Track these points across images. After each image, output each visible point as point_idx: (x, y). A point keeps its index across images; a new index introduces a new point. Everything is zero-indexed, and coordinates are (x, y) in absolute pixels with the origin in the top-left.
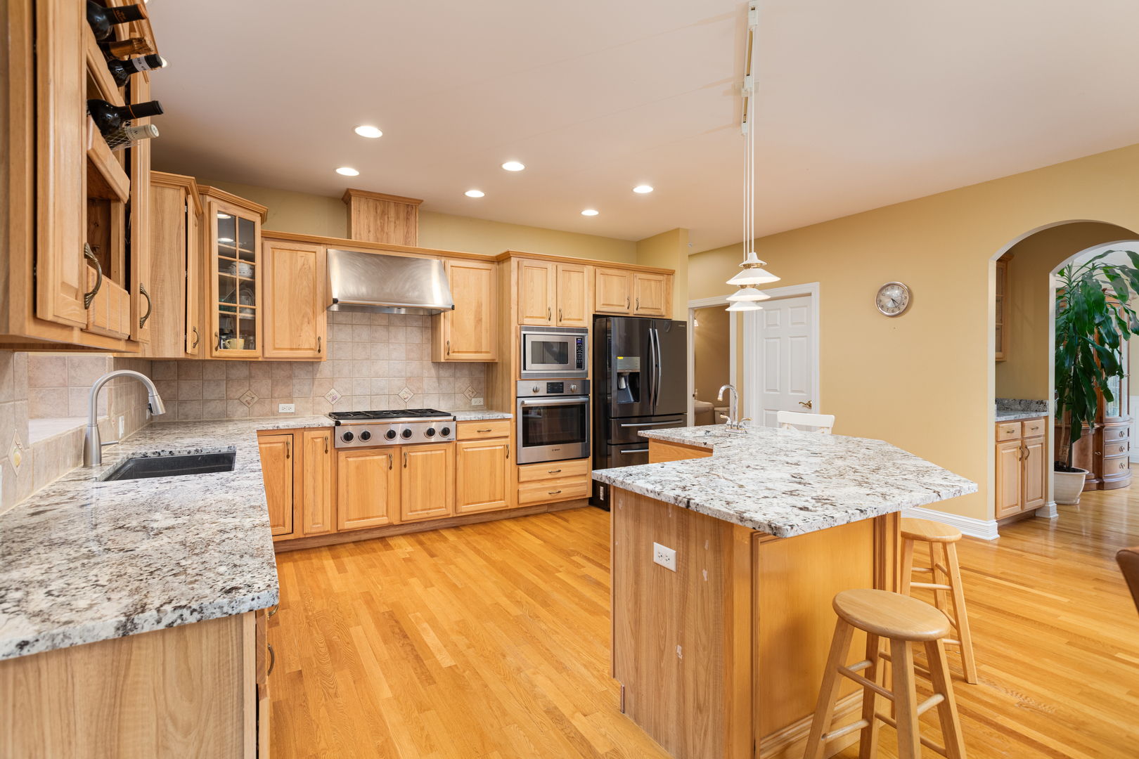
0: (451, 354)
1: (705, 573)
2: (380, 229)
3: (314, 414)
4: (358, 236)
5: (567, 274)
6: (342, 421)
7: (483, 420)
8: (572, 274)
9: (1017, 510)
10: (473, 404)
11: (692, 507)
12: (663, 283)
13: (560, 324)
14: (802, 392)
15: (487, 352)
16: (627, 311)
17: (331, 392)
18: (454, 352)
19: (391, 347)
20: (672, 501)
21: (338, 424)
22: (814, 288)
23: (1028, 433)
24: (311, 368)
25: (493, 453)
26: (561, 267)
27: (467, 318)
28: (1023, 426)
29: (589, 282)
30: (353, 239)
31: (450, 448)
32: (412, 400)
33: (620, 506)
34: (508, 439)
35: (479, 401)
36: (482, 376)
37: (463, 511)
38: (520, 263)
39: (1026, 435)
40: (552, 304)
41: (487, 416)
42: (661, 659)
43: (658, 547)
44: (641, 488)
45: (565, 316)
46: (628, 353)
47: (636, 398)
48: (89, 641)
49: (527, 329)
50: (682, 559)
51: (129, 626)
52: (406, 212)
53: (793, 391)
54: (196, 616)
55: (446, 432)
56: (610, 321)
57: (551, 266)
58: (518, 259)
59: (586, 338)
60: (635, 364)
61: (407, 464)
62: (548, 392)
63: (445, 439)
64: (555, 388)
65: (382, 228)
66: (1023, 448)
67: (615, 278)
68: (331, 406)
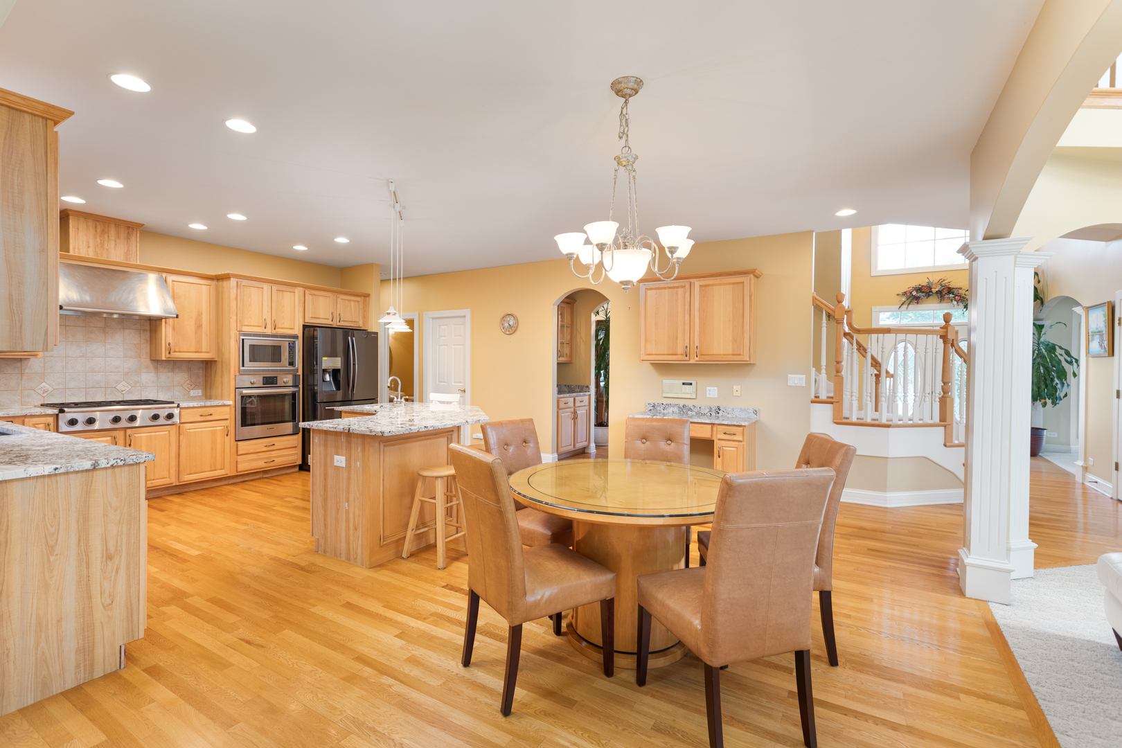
0: (172, 353)
1: (358, 463)
2: (100, 246)
3: (22, 405)
4: (76, 250)
5: (280, 293)
6: (66, 409)
7: (205, 407)
8: (285, 293)
9: (571, 448)
10: (192, 395)
11: (351, 431)
12: (361, 303)
13: (274, 332)
14: (460, 382)
15: (207, 352)
16: (331, 323)
17: (42, 385)
18: (175, 352)
19: (108, 346)
20: (342, 430)
21: (62, 411)
22: (467, 312)
23: (578, 404)
24: (19, 364)
25: (214, 433)
26: (275, 288)
27: (189, 325)
28: (574, 399)
29: (299, 300)
30: (72, 253)
31: (173, 430)
32: (129, 392)
33: (316, 441)
34: (228, 421)
35: (199, 392)
36: (201, 372)
37: (186, 480)
38: (239, 283)
39: (577, 405)
40: (266, 315)
41: (208, 403)
42: (338, 513)
43: (336, 457)
44: (327, 427)
45: (279, 325)
46: (333, 354)
47: (338, 388)
48: (81, 469)
49: (245, 335)
50: (348, 461)
51: (96, 464)
52: (127, 232)
53: (455, 382)
54: (123, 462)
55: (170, 416)
56: (317, 330)
57: (266, 287)
58: (237, 280)
59: (297, 342)
60: (337, 363)
61: (132, 443)
62: (264, 384)
63: (169, 422)
64: (270, 381)
65: (102, 246)
66: (575, 412)
67: (321, 298)
68: (42, 399)
